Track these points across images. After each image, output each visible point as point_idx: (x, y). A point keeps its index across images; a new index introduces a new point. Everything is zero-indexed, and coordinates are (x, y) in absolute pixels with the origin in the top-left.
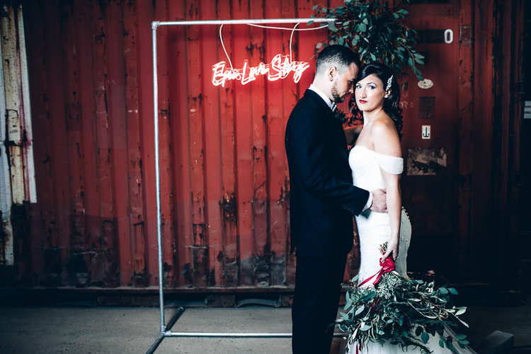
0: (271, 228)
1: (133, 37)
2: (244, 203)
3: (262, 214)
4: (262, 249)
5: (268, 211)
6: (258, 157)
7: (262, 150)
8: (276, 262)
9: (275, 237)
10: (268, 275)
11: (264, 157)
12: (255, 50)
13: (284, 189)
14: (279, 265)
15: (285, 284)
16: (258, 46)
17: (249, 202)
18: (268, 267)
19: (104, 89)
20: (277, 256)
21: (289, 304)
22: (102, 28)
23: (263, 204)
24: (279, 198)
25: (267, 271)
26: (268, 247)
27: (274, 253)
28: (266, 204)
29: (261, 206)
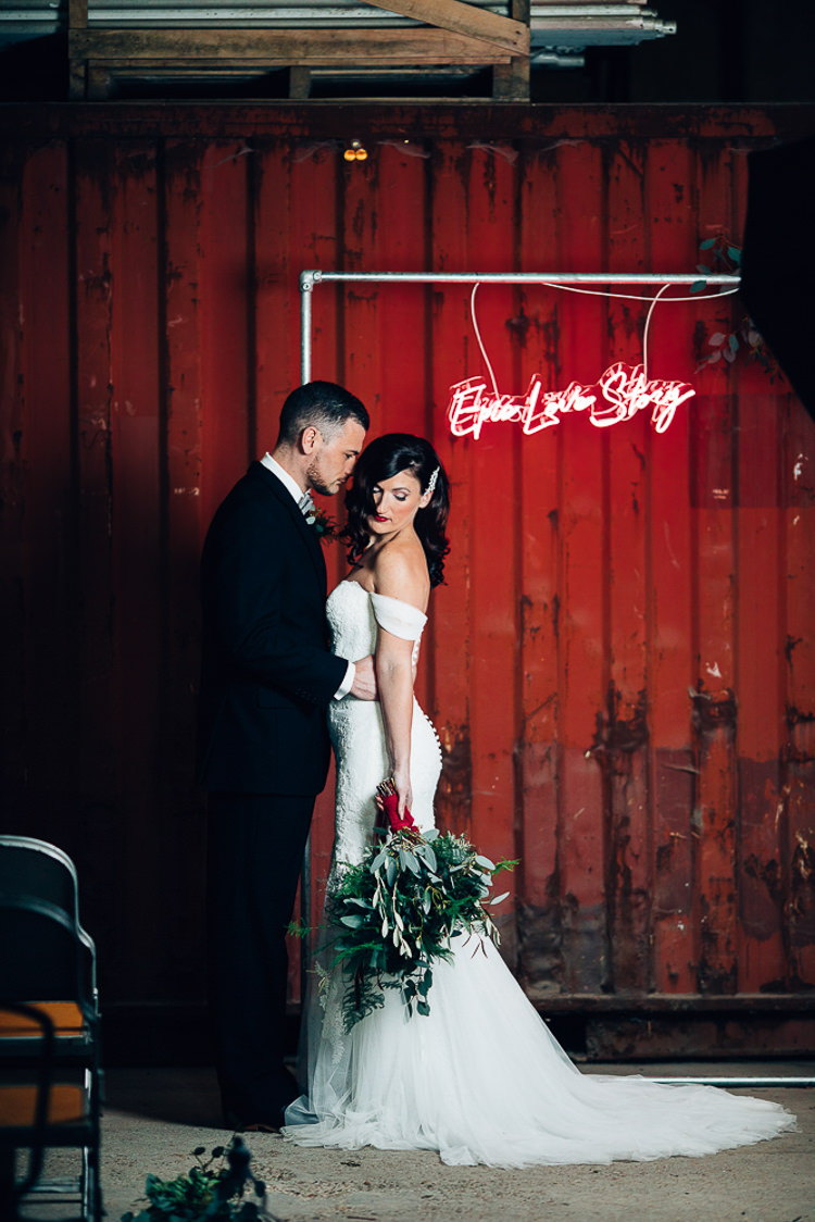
0: (569, 828)
1: (194, 285)
2: (492, 756)
3: (543, 786)
4: (542, 887)
5: (559, 778)
6: (535, 624)
7: (546, 606)
8: (581, 926)
9: (578, 856)
10: (556, 961)
11: (550, 626)
12: (532, 329)
13: (606, 716)
14: (590, 934)
15: (606, 989)
16: (542, 320)
17: (505, 753)
18: (558, 940)
19: (104, 427)
20: (582, 908)
21: (615, 1053)
22: (106, 256)
23: (547, 756)
24: (591, 742)
25: (556, 952)
26: (556, 881)
27: (574, 900)
28: (554, 758)
29: (543, 762)
